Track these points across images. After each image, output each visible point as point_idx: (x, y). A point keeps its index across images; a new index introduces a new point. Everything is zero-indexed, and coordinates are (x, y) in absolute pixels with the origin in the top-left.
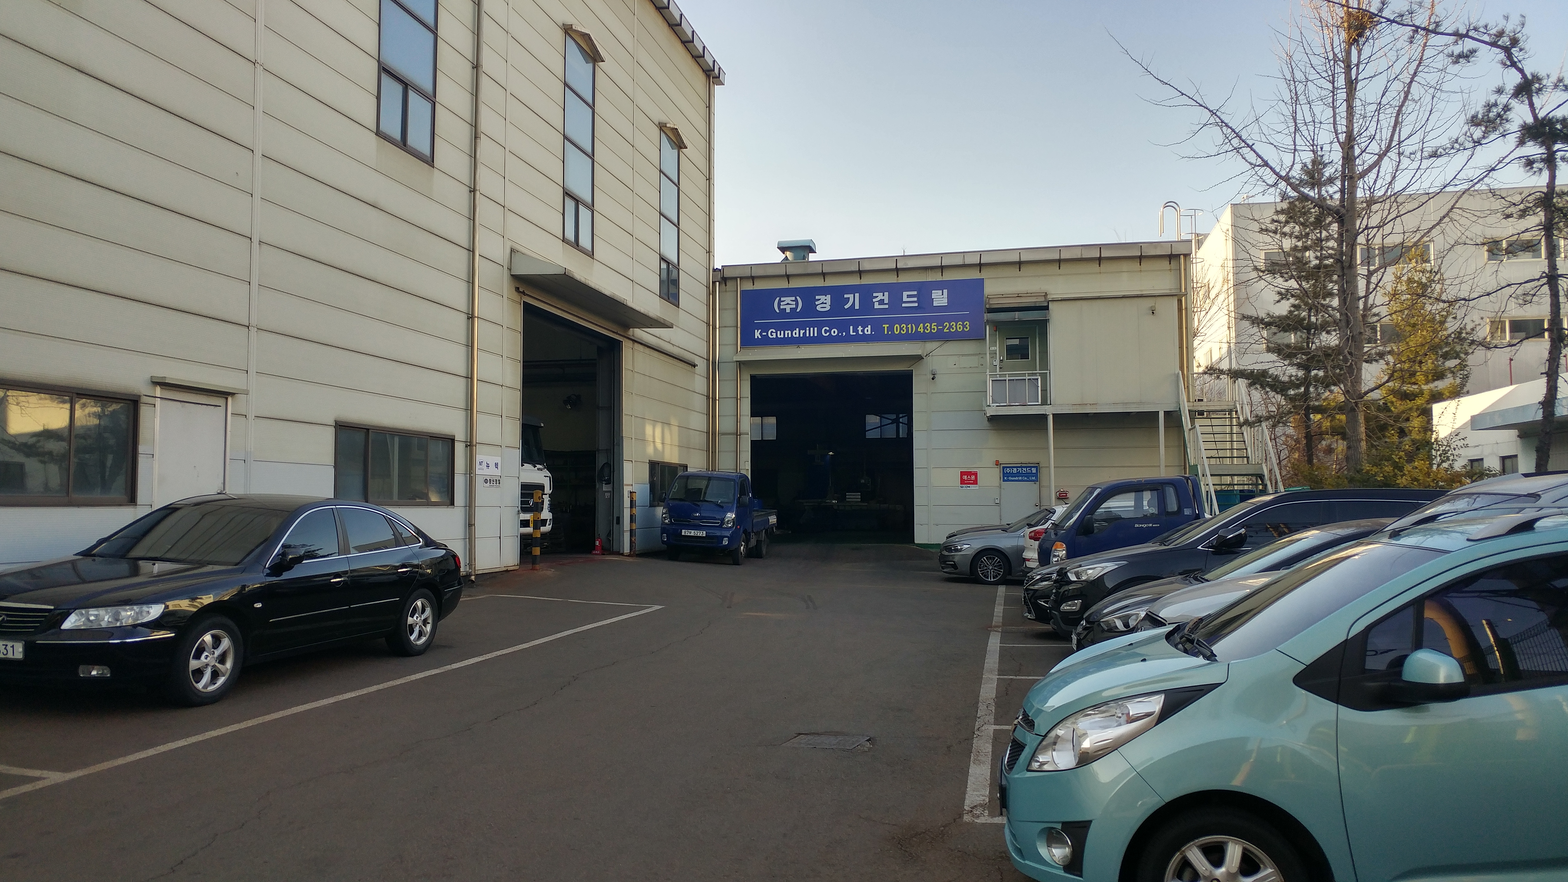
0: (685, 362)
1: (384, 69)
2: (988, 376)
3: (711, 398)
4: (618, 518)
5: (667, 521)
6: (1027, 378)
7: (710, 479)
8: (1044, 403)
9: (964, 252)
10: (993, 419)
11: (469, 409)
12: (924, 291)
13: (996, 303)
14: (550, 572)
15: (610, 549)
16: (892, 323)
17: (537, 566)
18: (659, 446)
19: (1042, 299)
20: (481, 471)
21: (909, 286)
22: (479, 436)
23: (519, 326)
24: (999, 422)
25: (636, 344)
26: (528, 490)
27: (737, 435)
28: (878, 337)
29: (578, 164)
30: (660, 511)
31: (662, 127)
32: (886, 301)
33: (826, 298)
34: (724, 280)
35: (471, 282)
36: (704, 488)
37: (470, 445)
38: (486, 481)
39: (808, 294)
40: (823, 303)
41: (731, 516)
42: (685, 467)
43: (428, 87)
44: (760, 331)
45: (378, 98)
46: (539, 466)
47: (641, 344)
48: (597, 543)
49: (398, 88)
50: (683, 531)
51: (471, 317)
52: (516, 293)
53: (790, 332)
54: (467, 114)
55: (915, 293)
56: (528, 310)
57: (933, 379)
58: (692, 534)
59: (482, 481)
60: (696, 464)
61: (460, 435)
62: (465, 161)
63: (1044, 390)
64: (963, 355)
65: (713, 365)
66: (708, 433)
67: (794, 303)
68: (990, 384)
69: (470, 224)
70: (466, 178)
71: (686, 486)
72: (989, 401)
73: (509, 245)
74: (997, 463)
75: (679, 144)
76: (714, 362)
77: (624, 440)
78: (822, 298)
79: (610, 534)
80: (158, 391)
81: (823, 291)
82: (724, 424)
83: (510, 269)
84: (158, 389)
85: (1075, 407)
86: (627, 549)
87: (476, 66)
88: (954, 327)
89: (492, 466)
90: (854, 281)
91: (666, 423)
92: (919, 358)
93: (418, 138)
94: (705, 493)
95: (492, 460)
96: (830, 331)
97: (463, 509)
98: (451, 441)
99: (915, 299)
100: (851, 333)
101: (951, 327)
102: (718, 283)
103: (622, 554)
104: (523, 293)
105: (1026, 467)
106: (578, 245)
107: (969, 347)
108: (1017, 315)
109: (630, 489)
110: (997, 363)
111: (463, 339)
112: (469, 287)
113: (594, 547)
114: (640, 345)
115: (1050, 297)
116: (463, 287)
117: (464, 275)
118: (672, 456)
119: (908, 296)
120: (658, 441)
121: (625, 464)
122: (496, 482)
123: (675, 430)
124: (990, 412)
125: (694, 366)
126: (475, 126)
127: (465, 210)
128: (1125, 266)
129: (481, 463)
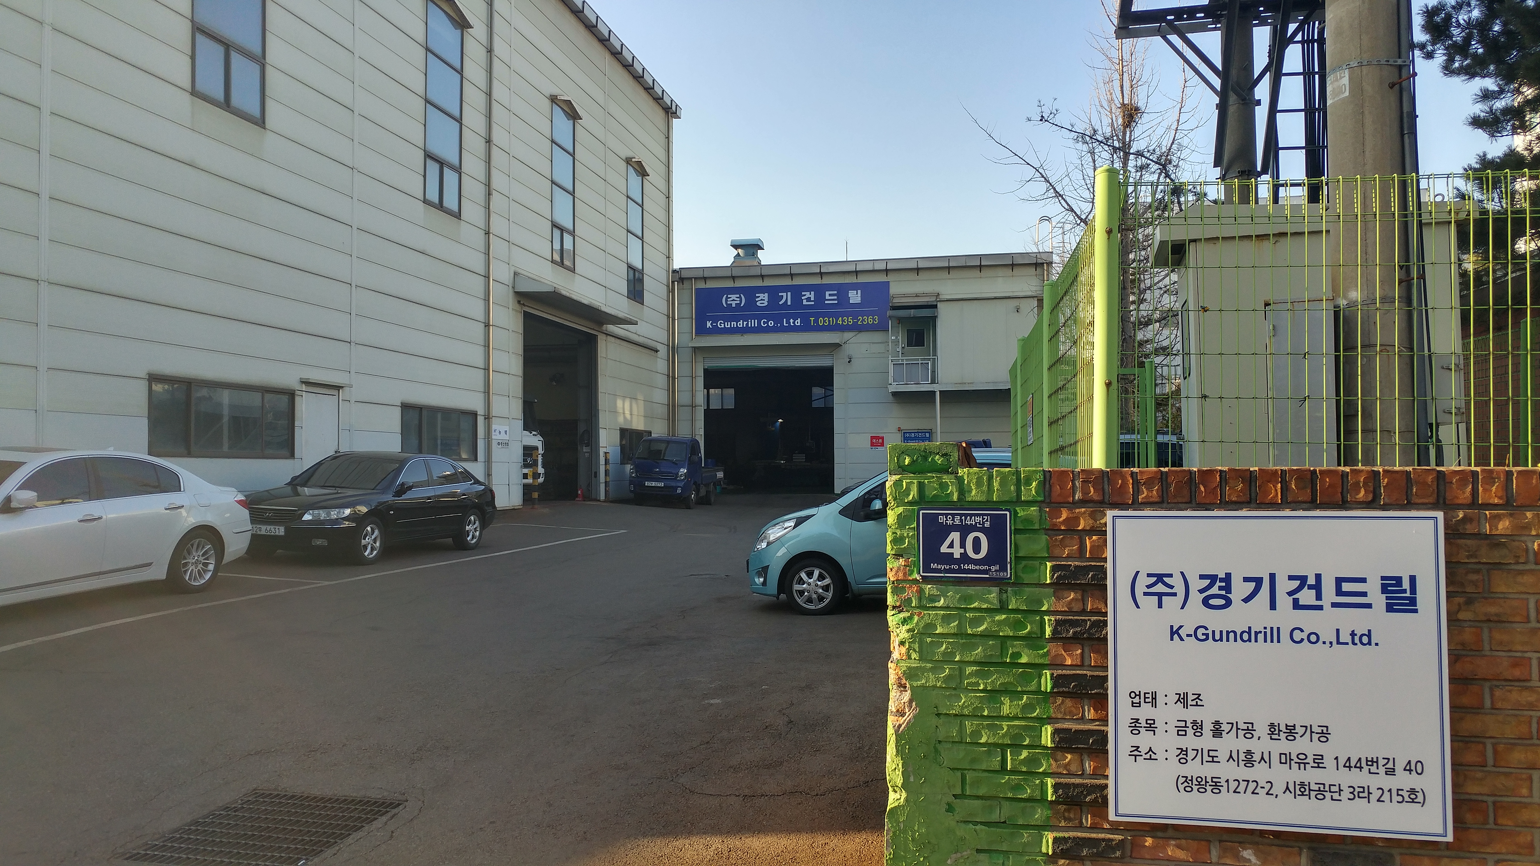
0: (649, 349)
1: (428, 156)
2: (890, 361)
3: (671, 377)
4: (596, 473)
5: (633, 475)
6: (920, 362)
7: (668, 442)
8: (933, 382)
9: (874, 260)
10: (895, 394)
11: (487, 392)
12: (842, 290)
13: (897, 301)
14: (546, 511)
15: (590, 496)
16: (817, 316)
17: (536, 506)
18: (628, 416)
19: (933, 299)
20: (495, 436)
21: (830, 287)
22: (494, 412)
23: (521, 330)
24: (900, 397)
25: (608, 337)
26: (528, 451)
27: (693, 407)
28: (806, 328)
29: (563, 201)
30: (628, 468)
31: (628, 161)
32: (812, 299)
33: (764, 295)
34: (682, 280)
35: (487, 300)
36: (663, 449)
37: (488, 418)
38: (499, 444)
39: (750, 293)
40: (762, 300)
41: (683, 471)
42: (650, 433)
43: (455, 161)
44: (711, 322)
45: (425, 176)
46: (534, 433)
47: (613, 336)
48: (579, 492)
49: (437, 166)
50: (646, 482)
51: (487, 325)
52: (517, 305)
53: (735, 323)
54: (482, 178)
55: (836, 292)
56: (527, 316)
57: (849, 362)
58: (653, 485)
59: (496, 444)
60: (659, 430)
61: (481, 411)
62: (481, 211)
63: (933, 372)
64: (873, 343)
65: (673, 349)
66: (668, 405)
67: (739, 299)
68: (891, 367)
69: (485, 258)
70: (482, 224)
71: (649, 448)
72: (891, 380)
73: (513, 269)
74: (899, 430)
75: (643, 173)
76: (673, 347)
77: (600, 412)
78: (761, 295)
79: (589, 485)
80: (304, 387)
81: (762, 289)
82: (683, 398)
83: (513, 287)
84: (304, 385)
85: (956, 385)
86: (602, 497)
87: (489, 141)
88: (866, 320)
89: (503, 433)
90: (787, 282)
91: (633, 398)
92: (837, 346)
93: (450, 202)
94: (664, 454)
95: (503, 428)
96: (767, 323)
97: (483, 464)
98: (474, 415)
99: (836, 297)
100: (785, 324)
101: (863, 320)
102: (676, 283)
103: (599, 501)
104: (523, 304)
105: (922, 432)
106: (563, 264)
107: (877, 337)
108: (912, 312)
109: (605, 450)
110: (899, 349)
111: (481, 341)
112: (485, 303)
113: (577, 496)
114: (611, 337)
115: (942, 297)
116: (481, 304)
117: (482, 295)
118: (639, 425)
119: (830, 295)
120: (627, 412)
121: (601, 431)
122: (505, 444)
123: (641, 403)
124: (892, 389)
125: (657, 351)
126: (488, 185)
127: (482, 247)
128: (1000, 272)
129: (495, 431)
